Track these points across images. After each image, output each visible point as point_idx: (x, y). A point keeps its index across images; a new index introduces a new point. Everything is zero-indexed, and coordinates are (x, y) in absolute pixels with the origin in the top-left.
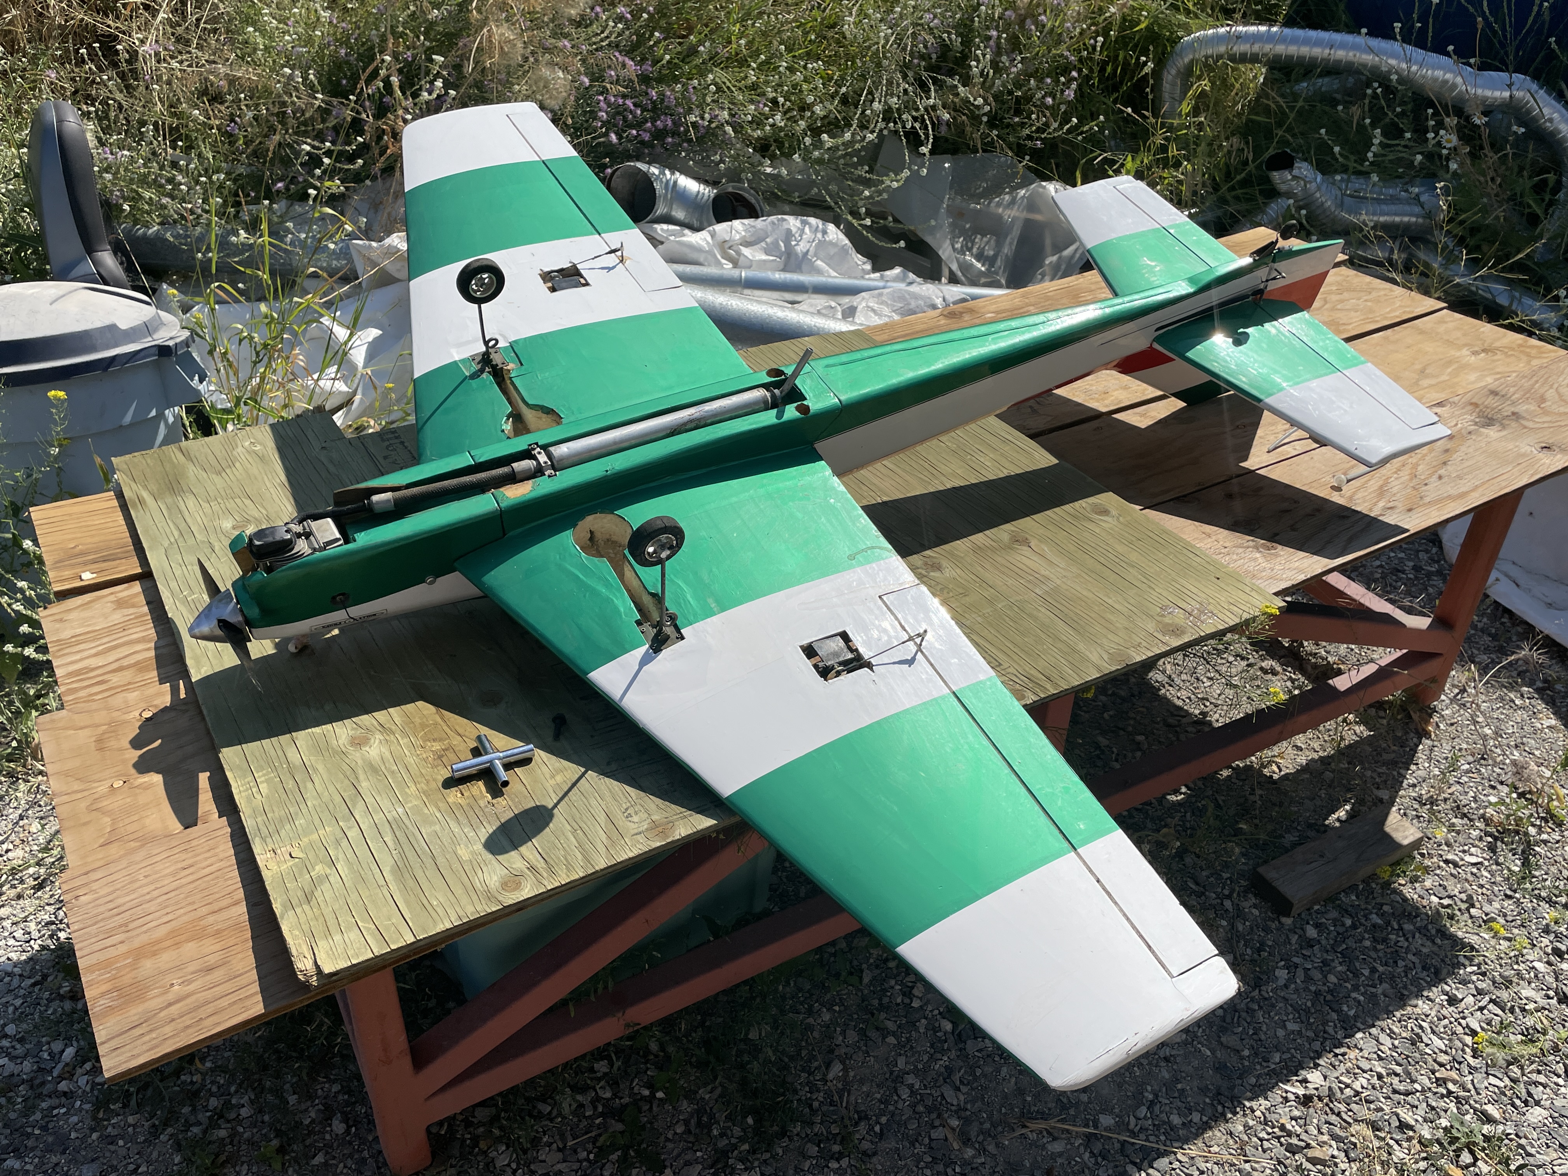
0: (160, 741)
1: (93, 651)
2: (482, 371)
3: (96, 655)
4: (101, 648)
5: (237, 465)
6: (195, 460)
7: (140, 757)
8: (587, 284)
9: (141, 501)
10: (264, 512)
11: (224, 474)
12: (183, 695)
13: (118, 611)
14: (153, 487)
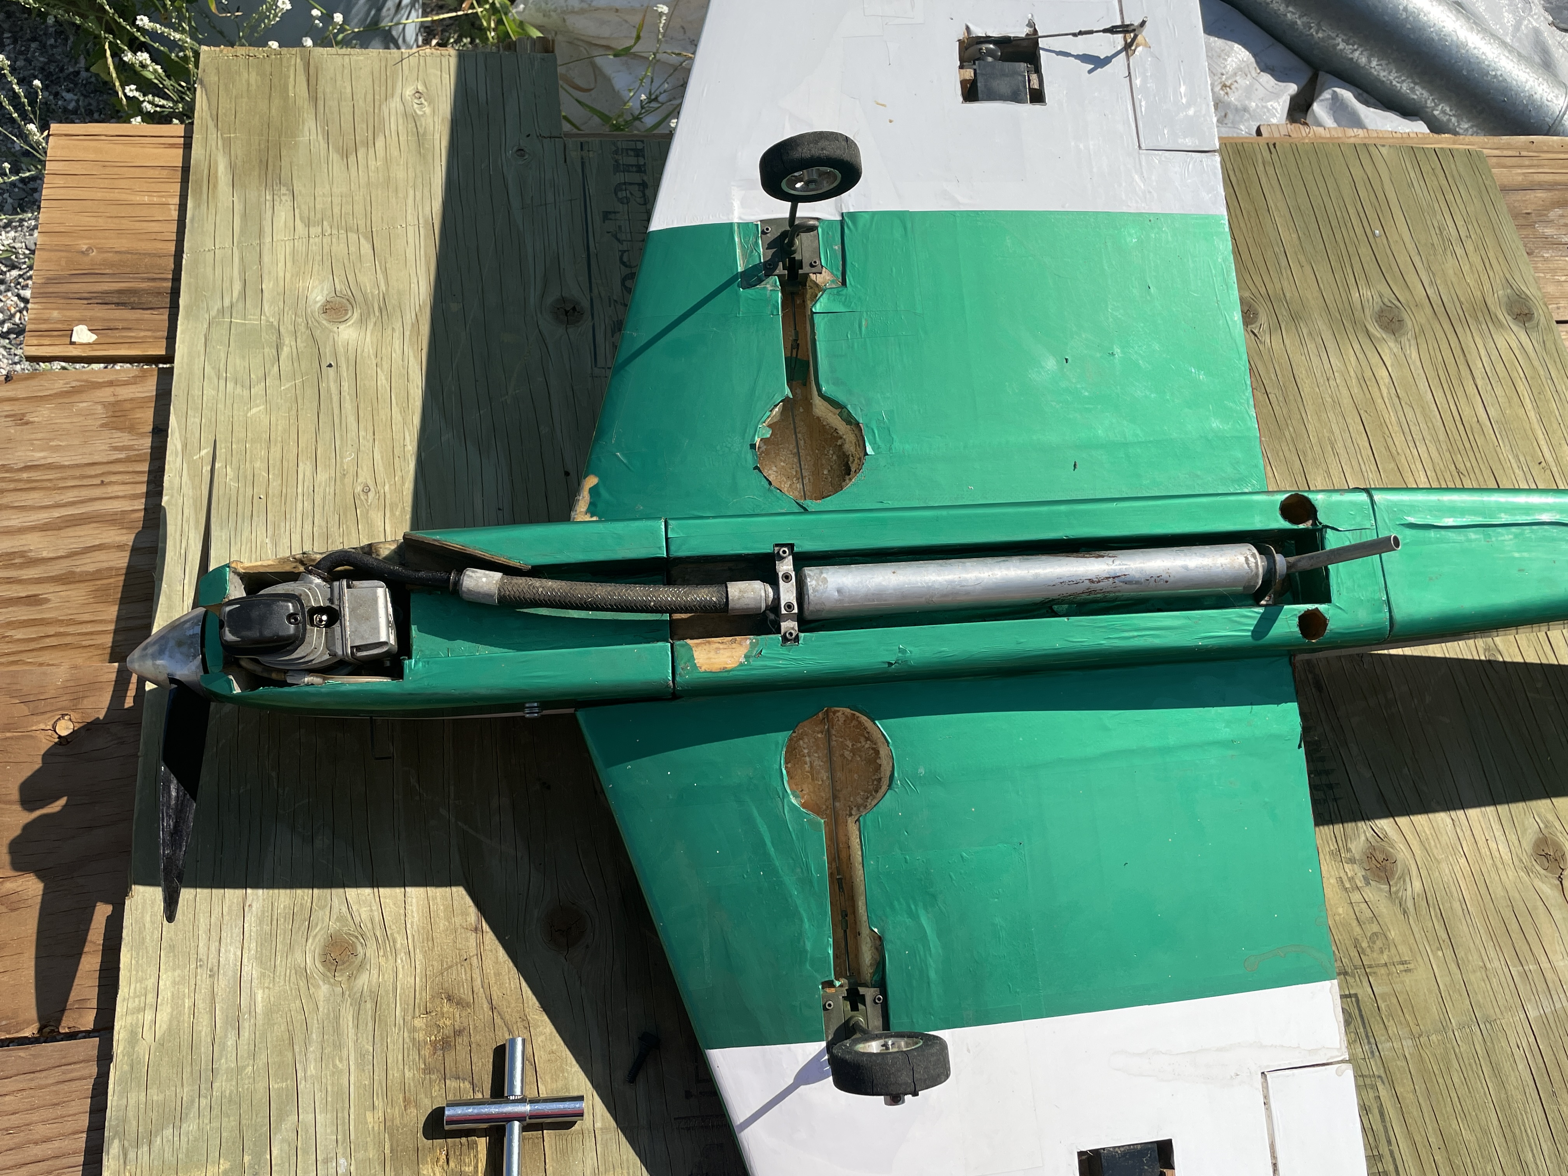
0: (63, 801)
1: (43, 516)
2: (768, 268)
3: (44, 528)
4: (56, 513)
5: (380, 143)
6: (320, 103)
7: (27, 828)
8: (1038, 97)
9: (211, 178)
10: (383, 287)
11: (352, 158)
12: (129, 703)
13: (106, 433)
14: (238, 150)
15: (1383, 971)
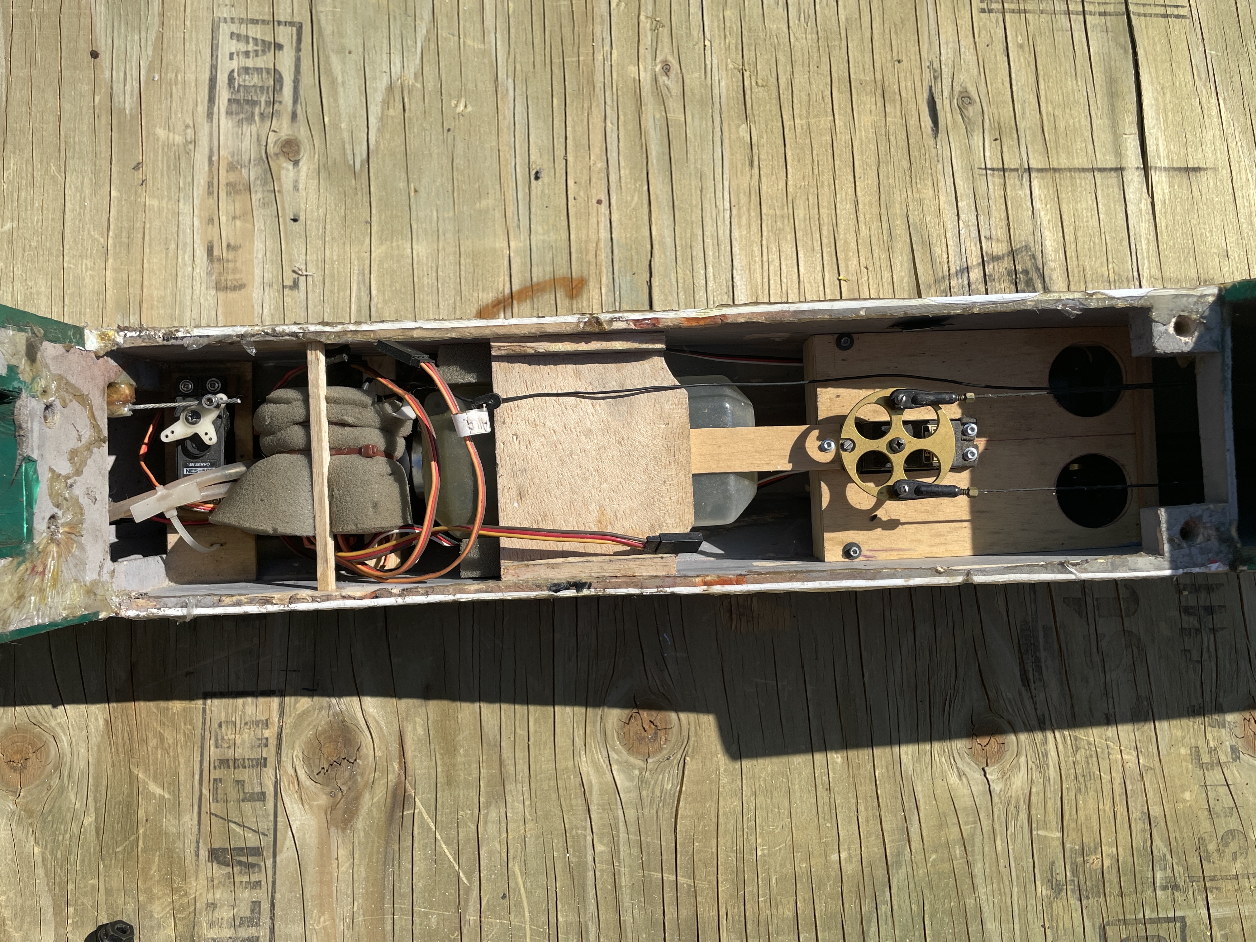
15: (1230, 886)
